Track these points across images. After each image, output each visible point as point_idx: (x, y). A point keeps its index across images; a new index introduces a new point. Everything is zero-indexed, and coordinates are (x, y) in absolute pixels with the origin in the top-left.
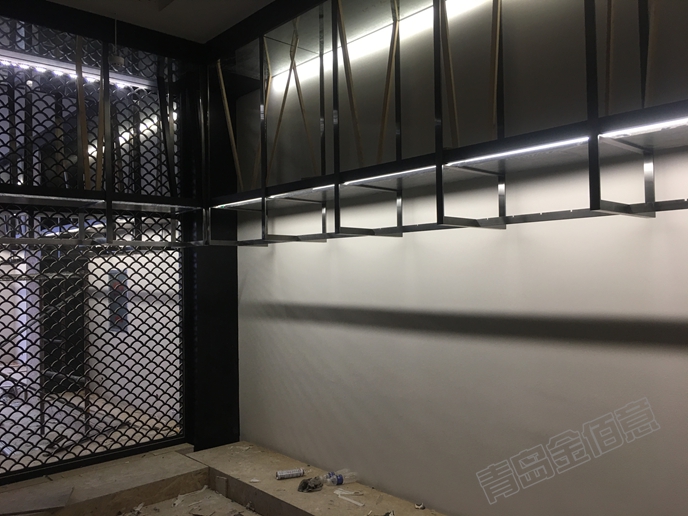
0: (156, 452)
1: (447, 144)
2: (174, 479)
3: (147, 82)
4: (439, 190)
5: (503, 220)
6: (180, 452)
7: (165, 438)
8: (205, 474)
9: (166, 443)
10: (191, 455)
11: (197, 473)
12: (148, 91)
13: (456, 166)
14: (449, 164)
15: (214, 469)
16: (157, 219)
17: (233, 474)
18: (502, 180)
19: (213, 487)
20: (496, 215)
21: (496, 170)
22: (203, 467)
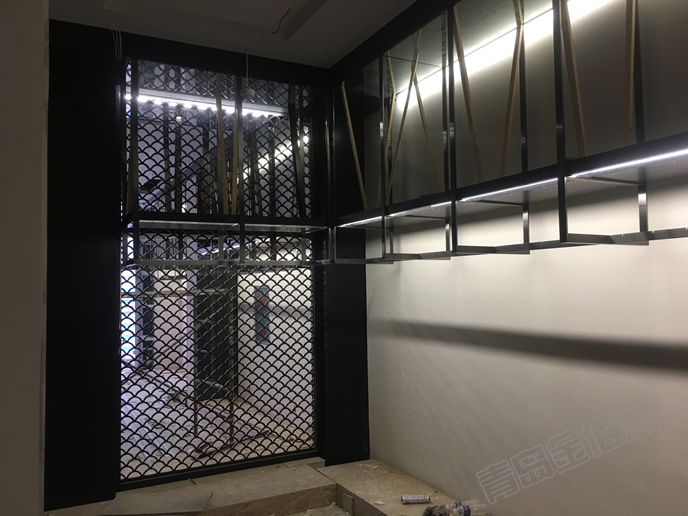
0: (289, 464)
1: (571, 152)
2: (303, 492)
3: (280, 110)
4: (562, 204)
5: (645, 236)
6: (311, 465)
7: (298, 450)
8: (332, 490)
9: (299, 455)
10: (321, 470)
11: (326, 488)
12: (281, 118)
13: (582, 177)
14: (574, 176)
15: (341, 487)
16: (289, 238)
17: (359, 493)
18: (642, 189)
19: (340, 505)
20: (636, 229)
21: (636, 179)
22: (331, 483)
